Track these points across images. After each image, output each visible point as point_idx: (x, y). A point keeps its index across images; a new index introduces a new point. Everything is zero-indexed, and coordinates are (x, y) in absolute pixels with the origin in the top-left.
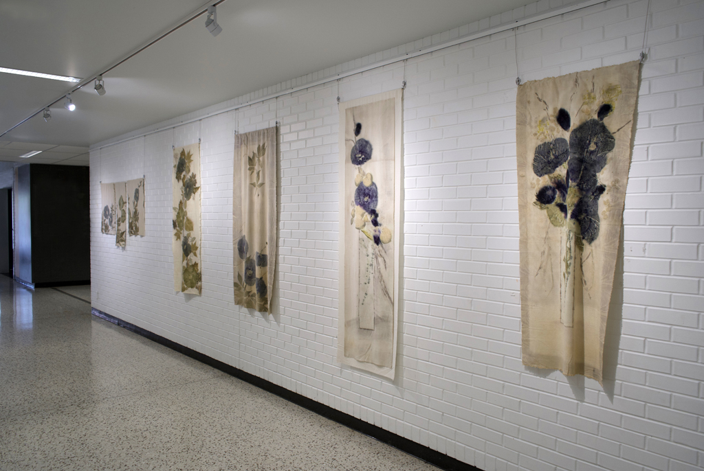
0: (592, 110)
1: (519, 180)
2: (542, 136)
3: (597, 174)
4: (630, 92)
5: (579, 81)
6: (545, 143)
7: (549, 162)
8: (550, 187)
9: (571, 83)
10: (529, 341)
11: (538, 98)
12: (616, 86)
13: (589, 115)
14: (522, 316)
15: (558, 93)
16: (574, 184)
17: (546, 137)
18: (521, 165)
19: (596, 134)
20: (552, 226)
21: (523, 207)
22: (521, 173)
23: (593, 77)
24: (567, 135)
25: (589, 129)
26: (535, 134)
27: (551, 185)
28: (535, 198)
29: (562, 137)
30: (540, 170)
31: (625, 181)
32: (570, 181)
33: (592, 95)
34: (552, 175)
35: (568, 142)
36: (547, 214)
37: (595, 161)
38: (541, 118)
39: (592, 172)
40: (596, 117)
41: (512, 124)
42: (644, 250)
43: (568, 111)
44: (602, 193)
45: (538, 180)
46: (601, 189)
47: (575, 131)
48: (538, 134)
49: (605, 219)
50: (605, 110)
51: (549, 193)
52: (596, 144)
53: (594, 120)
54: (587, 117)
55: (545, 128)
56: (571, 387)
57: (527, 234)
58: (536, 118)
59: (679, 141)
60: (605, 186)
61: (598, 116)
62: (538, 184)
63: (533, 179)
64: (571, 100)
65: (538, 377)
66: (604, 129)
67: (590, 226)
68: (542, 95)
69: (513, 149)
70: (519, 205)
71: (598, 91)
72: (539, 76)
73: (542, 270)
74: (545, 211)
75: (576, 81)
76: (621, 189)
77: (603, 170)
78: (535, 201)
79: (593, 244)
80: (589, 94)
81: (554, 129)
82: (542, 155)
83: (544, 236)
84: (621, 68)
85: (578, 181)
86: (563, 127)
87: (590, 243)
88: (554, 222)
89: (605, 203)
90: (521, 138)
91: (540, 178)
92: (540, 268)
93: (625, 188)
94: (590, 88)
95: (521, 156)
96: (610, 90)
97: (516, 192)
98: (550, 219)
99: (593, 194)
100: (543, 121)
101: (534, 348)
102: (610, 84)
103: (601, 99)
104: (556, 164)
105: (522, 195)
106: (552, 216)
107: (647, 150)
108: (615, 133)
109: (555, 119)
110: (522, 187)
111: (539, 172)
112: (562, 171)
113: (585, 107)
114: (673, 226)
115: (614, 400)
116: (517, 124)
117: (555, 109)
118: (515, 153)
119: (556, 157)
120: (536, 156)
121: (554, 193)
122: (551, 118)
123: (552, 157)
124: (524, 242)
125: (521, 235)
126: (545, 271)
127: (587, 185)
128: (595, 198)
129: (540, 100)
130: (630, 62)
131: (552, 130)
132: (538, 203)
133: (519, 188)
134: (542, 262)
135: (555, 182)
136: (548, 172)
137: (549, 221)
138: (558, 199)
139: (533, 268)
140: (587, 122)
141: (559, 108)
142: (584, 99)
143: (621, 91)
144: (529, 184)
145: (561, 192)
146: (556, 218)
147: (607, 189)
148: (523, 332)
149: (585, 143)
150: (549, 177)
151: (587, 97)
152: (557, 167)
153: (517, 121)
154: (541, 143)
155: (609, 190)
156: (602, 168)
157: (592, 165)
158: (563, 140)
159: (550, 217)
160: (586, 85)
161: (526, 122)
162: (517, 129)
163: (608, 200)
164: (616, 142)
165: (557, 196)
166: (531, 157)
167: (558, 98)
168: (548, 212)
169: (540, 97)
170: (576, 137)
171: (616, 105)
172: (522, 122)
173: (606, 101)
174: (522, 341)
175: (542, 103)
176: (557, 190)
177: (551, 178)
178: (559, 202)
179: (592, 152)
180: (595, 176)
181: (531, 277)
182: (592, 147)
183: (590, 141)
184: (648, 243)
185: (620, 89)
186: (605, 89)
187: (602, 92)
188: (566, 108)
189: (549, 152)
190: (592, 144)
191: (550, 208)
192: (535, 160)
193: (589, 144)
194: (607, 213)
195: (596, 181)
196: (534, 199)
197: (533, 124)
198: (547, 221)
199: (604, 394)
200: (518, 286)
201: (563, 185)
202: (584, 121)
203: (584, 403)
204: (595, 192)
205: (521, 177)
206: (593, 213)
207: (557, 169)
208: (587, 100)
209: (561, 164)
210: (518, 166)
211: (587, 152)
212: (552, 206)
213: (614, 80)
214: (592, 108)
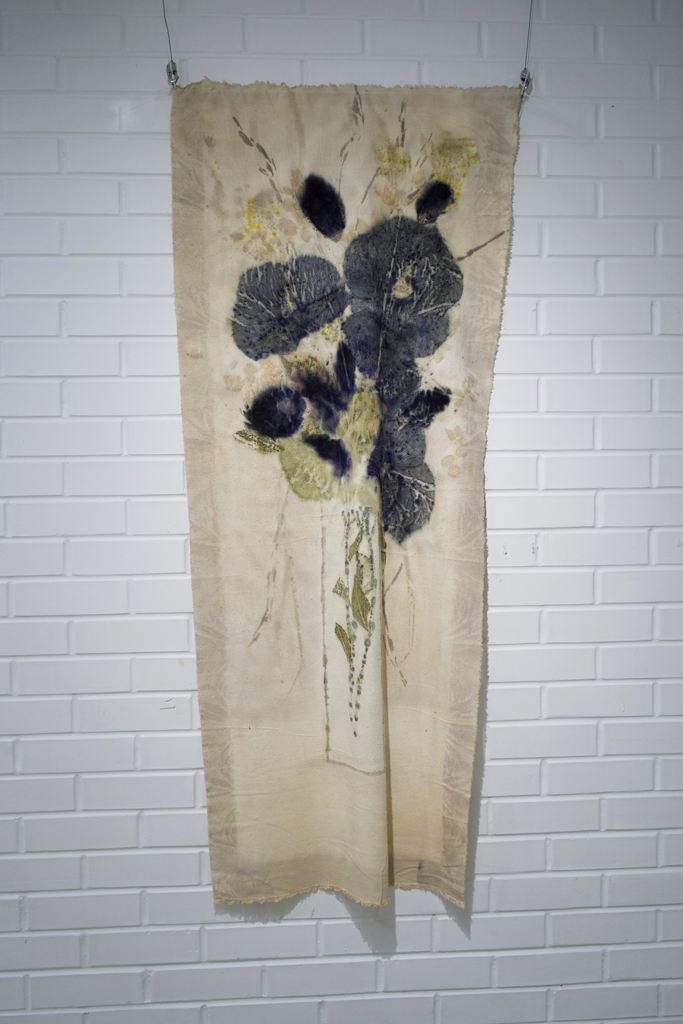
0: (400, 193)
1: (183, 365)
2: (258, 245)
3: (420, 362)
4: (498, 162)
5: (364, 108)
6: (269, 265)
7: (282, 321)
8: (288, 390)
9: (342, 111)
10: (234, 830)
11: (241, 134)
12: (464, 139)
13: (392, 203)
14: (208, 763)
15: (301, 130)
16: (371, 382)
17: (270, 249)
18: (190, 324)
19: (412, 257)
20: (294, 498)
21: (198, 446)
22: (190, 346)
23: (403, 106)
24: (335, 251)
25: (392, 240)
26: (238, 237)
27: (290, 384)
28: (243, 419)
29: (319, 254)
30: (255, 339)
31: (487, 382)
32: (357, 373)
33: (400, 152)
34: (290, 357)
35: (341, 270)
36: (279, 466)
37: (409, 327)
38: (252, 194)
39: (402, 356)
40: (410, 212)
41: (161, 197)
42: (535, 550)
43: (335, 185)
44: (442, 409)
45: (250, 370)
46: (438, 400)
47: (362, 241)
48: (247, 238)
49: (453, 476)
50: (437, 197)
51: (285, 405)
52: (413, 282)
53: (404, 219)
54: (388, 209)
55: (266, 223)
56: (358, 925)
57: (215, 526)
58: (239, 190)
59: (606, 295)
60: (449, 392)
61: (419, 211)
62: (252, 380)
63: (235, 364)
64: (343, 155)
65: (259, 925)
66: (438, 244)
67: (399, 495)
68: (254, 128)
69: (163, 273)
70: (187, 441)
71: (418, 145)
72: (241, 72)
73: (271, 624)
74: (275, 457)
75: (356, 108)
76: (480, 400)
77: (440, 350)
78: (242, 427)
79: (410, 541)
80: (392, 150)
81: (295, 229)
82: (260, 298)
83: (274, 527)
84: (476, 97)
85: (376, 375)
86: (319, 226)
87: (401, 540)
88: (301, 487)
89: (451, 435)
90: (188, 243)
91: (256, 364)
92: (264, 619)
93: (487, 398)
94: (394, 133)
95: (190, 294)
96: (449, 147)
97: (174, 401)
98: (288, 478)
99: (406, 413)
100: (258, 202)
101: (252, 848)
102: (448, 133)
103: (428, 167)
104: (302, 325)
105: (194, 410)
106: (295, 471)
107: (536, 310)
108: (461, 259)
109: (296, 202)
110: (193, 387)
111: (252, 345)
112: (321, 347)
113: (381, 181)
114: (598, 489)
115: (472, 927)
116: (175, 198)
117: (295, 174)
118: (168, 284)
119: (302, 308)
120: (240, 299)
121: (299, 407)
122: (284, 197)
123: (291, 306)
124: (205, 547)
125: (194, 527)
126: (278, 626)
127: (390, 389)
128: (411, 424)
129: (248, 141)
130: (497, 88)
131: (289, 230)
132: (253, 433)
133: (184, 390)
134: (270, 602)
135: (299, 378)
136: (282, 349)
137: (285, 484)
138: (310, 420)
139: (239, 620)
140: (387, 222)
141: (305, 173)
142: (380, 158)
143: (477, 156)
144: (218, 379)
145: (319, 405)
146: (306, 477)
147: (453, 398)
148: (212, 810)
149: (384, 277)
150: (285, 362)
151: (386, 157)
152: (305, 335)
153: (175, 189)
154: (258, 264)
155: (459, 403)
156: (438, 345)
157: (400, 337)
158: (322, 264)
159: (289, 473)
160: (382, 124)
161: (201, 198)
162: (175, 214)
163: (458, 428)
164: (466, 281)
165: (305, 415)
166: (223, 301)
167: (302, 144)
168: (281, 459)
169: (247, 132)
170: (367, 256)
171: (462, 188)
172: (188, 196)
173: (441, 175)
174: (211, 835)
175: (254, 150)
176: (306, 400)
177: (288, 366)
178: (312, 431)
179: (400, 304)
180: (411, 365)
181: (235, 648)
182: (402, 290)
183: (394, 274)
184: (543, 532)
185: (473, 150)
186: (437, 142)
187: (429, 150)
188: (330, 176)
189: (280, 293)
190: (401, 283)
191: (288, 448)
192: (238, 310)
193: (394, 281)
194: (459, 461)
195: (414, 379)
196: (240, 422)
197: (228, 205)
198: (279, 485)
199: (446, 917)
200: (190, 677)
201: (324, 386)
202: (380, 218)
203: (395, 958)
204: (413, 407)
205: (189, 357)
206: (406, 461)
207: (305, 341)
208: (386, 165)
209: (316, 329)
210: (181, 325)
211: (388, 300)
212: (293, 443)
213: (459, 123)
214: (400, 187)
